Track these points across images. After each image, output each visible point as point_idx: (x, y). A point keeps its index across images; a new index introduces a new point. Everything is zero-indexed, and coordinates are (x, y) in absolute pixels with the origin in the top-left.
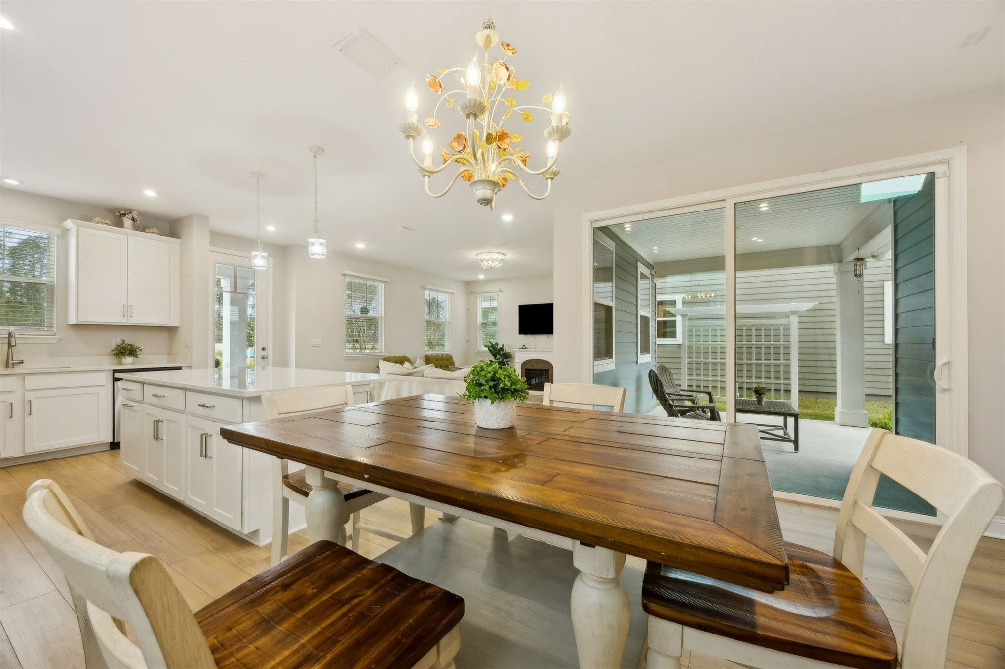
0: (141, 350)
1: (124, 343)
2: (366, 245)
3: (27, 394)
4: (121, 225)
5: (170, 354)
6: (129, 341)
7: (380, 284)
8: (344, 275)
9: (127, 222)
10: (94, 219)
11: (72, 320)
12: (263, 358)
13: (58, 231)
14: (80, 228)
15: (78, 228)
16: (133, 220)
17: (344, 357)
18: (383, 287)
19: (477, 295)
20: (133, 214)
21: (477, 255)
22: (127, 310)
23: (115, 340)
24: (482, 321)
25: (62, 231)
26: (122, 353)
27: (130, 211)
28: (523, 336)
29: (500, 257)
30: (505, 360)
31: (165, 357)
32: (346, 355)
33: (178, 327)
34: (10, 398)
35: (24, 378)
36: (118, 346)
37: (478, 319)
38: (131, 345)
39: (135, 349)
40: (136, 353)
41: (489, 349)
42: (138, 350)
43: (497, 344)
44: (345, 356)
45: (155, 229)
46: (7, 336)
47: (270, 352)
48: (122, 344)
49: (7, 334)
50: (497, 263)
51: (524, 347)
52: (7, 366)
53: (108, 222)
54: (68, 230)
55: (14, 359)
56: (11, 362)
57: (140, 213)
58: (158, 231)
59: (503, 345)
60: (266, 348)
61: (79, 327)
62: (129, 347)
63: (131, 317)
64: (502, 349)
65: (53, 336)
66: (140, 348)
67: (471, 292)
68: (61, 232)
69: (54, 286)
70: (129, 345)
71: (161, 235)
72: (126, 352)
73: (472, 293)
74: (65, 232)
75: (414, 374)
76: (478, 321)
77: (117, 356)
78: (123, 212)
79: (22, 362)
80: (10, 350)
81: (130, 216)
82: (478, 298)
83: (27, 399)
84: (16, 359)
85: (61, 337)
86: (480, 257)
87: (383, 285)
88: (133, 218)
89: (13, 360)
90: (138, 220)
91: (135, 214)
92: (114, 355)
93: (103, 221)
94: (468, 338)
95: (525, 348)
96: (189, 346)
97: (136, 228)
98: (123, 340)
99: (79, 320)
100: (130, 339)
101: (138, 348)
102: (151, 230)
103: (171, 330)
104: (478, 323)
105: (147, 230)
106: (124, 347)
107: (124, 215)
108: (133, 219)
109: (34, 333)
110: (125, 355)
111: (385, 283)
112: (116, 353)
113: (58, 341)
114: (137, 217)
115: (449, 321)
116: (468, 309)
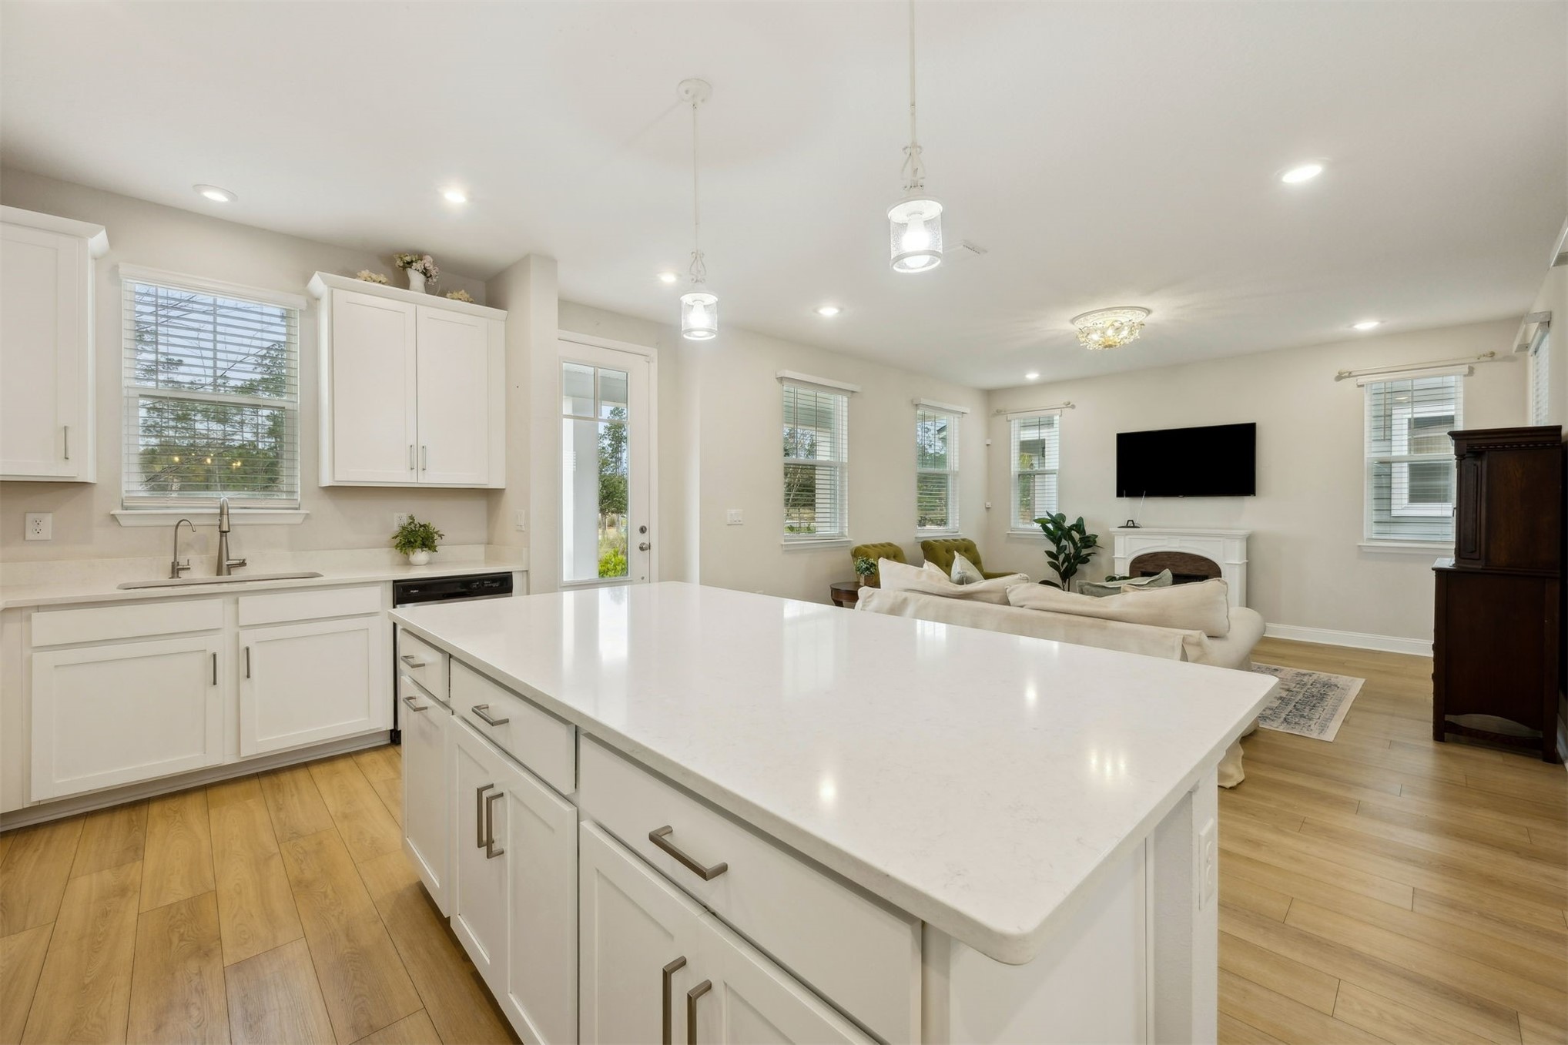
0: (441, 536)
1: (413, 522)
2: (841, 309)
3: (243, 634)
4: (405, 284)
5: (488, 544)
6: (420, 519)
7: (840, 397)
8: (781, 379)
9: (416, 278)
10: (358, 274)
11: (326, 481)
12: (642, 549)
13: (300, 302)
14: (335, 291)
15: (332, 291)
16: (425, 274)
17: (782, 545)
18: (846, 404)
19: (1010, 417)
20: (425, 261)
21: (1073, 321)
22: (417, 456)
23: (397, 516)
24: (1019, 470)
25: (308, 302)
26: (410, 542)
27: (420, 256)
28: (1126, 501)
29: (1139, 317)
30: (1084, 552)
31: (481, 549)
32: (785, 541)
33: (504, 489)
34: (212, 644)
35: (237, 602)
36: (404, 528)
37: (1012, 466)
38: (424, 526)
39: (432, 534)
40: (434, 542)
41: (1045, 528)
42: (436, 536)
43: (1062, 517)
44: (784, 543)
45: (463, 291)
46: (219, 511)
47: (653, 537)
48: (410, 524)
49: (217, 508)
50: (1125, 333)
51: (1131, 525)
52: (219, 572)
53: (384, 280)
54: (318, 299)
55: (230, 558)
56: (226, 563)
57: (437, 261)
58: (468, 296)
59: (1081, 520)
60: (647, 528)
61: (337, 491)
62: (421, 529)
63: (424, 469)
64: (1079, 526)
65: (296, 509)
66: (440, 533)
67: (997, 411)
68: (306, 305)
69: (296, 411)
70: (421, 526)
71: (471, 302)
72: (416, 541)
73: (999, 412)
74: (314, 301)
75: (979, 595)
76: (1012, 470)
77: (401, 549)
78: (408, 259)
79: (243, 564)
80: (224, 538)
81: (418, 265)
82: (1013, 421)
83: (243, 646)
84: (235, 555)
85: (308, 512)
86: (1080, 324)
87: (845, 399)
88: (425, 268)
89: (228, 559)
90: (433, 273)
91: (428, 261)
92: (397, 546)
93: (374, 276)
94: (989, 504)
95: (1134, 527)
96: (524, 529)
97: (429, 289)
98: (412, 518)
99: (336, 479)
100: (426, 514)
101: (436, 533)
102: (455, 295)
103: (489, 496)
104: (1012, 473)
105: (448, 295)
106: (412, 531)
107: (410, 263)
108: (425, 272)
109: (263, 504)
110: (415, 548)
111: (849, 395)
112: (400, 543)
113: (305, 519)
114: (431, 267)
115: (956, 469)
116: (988, 445)
